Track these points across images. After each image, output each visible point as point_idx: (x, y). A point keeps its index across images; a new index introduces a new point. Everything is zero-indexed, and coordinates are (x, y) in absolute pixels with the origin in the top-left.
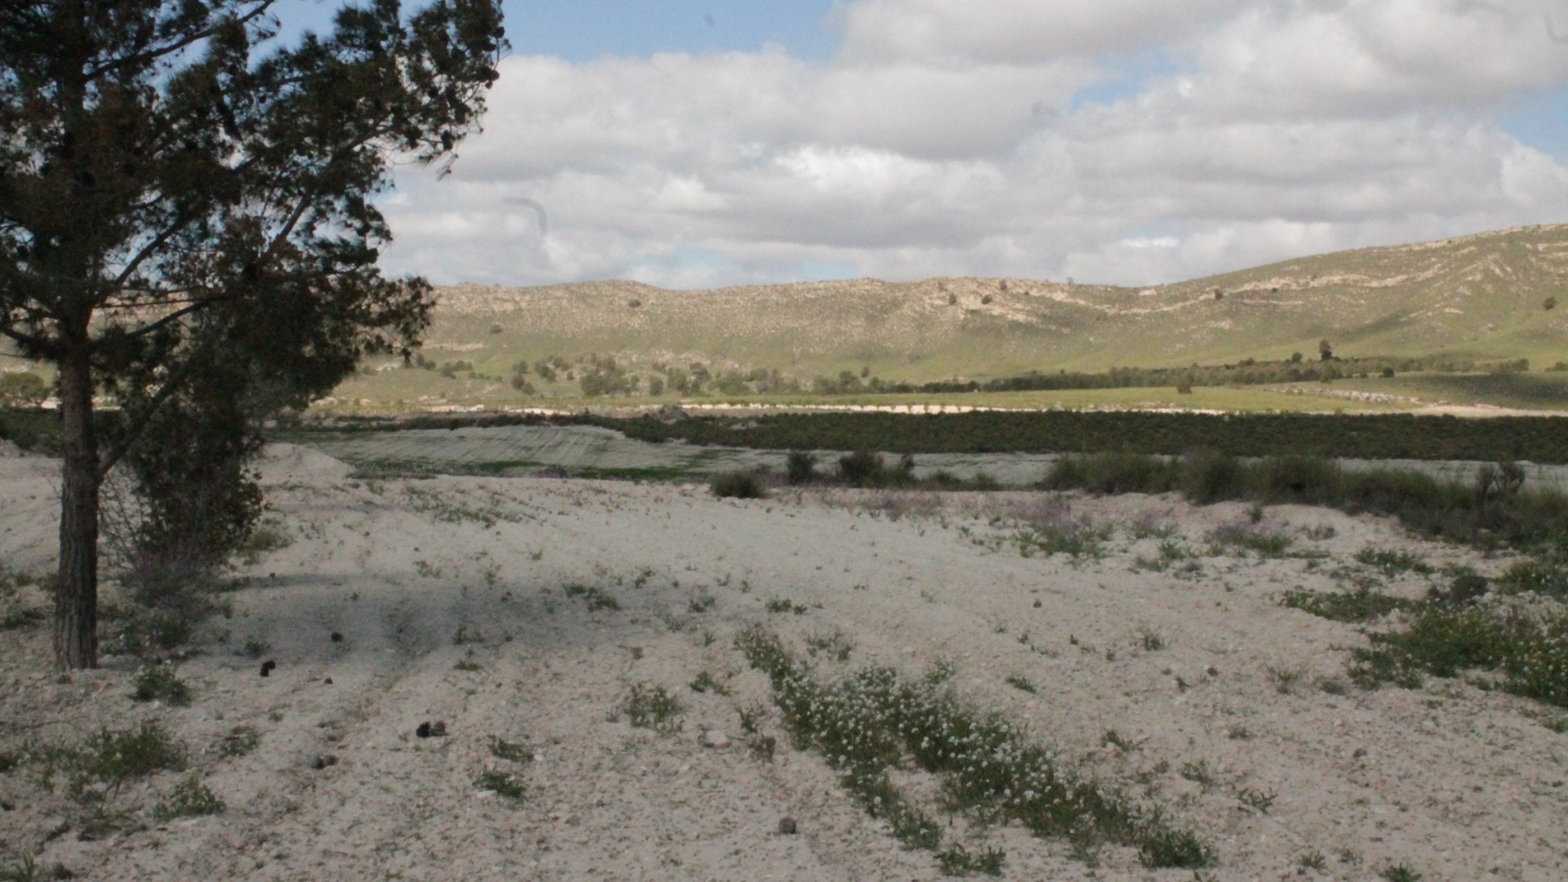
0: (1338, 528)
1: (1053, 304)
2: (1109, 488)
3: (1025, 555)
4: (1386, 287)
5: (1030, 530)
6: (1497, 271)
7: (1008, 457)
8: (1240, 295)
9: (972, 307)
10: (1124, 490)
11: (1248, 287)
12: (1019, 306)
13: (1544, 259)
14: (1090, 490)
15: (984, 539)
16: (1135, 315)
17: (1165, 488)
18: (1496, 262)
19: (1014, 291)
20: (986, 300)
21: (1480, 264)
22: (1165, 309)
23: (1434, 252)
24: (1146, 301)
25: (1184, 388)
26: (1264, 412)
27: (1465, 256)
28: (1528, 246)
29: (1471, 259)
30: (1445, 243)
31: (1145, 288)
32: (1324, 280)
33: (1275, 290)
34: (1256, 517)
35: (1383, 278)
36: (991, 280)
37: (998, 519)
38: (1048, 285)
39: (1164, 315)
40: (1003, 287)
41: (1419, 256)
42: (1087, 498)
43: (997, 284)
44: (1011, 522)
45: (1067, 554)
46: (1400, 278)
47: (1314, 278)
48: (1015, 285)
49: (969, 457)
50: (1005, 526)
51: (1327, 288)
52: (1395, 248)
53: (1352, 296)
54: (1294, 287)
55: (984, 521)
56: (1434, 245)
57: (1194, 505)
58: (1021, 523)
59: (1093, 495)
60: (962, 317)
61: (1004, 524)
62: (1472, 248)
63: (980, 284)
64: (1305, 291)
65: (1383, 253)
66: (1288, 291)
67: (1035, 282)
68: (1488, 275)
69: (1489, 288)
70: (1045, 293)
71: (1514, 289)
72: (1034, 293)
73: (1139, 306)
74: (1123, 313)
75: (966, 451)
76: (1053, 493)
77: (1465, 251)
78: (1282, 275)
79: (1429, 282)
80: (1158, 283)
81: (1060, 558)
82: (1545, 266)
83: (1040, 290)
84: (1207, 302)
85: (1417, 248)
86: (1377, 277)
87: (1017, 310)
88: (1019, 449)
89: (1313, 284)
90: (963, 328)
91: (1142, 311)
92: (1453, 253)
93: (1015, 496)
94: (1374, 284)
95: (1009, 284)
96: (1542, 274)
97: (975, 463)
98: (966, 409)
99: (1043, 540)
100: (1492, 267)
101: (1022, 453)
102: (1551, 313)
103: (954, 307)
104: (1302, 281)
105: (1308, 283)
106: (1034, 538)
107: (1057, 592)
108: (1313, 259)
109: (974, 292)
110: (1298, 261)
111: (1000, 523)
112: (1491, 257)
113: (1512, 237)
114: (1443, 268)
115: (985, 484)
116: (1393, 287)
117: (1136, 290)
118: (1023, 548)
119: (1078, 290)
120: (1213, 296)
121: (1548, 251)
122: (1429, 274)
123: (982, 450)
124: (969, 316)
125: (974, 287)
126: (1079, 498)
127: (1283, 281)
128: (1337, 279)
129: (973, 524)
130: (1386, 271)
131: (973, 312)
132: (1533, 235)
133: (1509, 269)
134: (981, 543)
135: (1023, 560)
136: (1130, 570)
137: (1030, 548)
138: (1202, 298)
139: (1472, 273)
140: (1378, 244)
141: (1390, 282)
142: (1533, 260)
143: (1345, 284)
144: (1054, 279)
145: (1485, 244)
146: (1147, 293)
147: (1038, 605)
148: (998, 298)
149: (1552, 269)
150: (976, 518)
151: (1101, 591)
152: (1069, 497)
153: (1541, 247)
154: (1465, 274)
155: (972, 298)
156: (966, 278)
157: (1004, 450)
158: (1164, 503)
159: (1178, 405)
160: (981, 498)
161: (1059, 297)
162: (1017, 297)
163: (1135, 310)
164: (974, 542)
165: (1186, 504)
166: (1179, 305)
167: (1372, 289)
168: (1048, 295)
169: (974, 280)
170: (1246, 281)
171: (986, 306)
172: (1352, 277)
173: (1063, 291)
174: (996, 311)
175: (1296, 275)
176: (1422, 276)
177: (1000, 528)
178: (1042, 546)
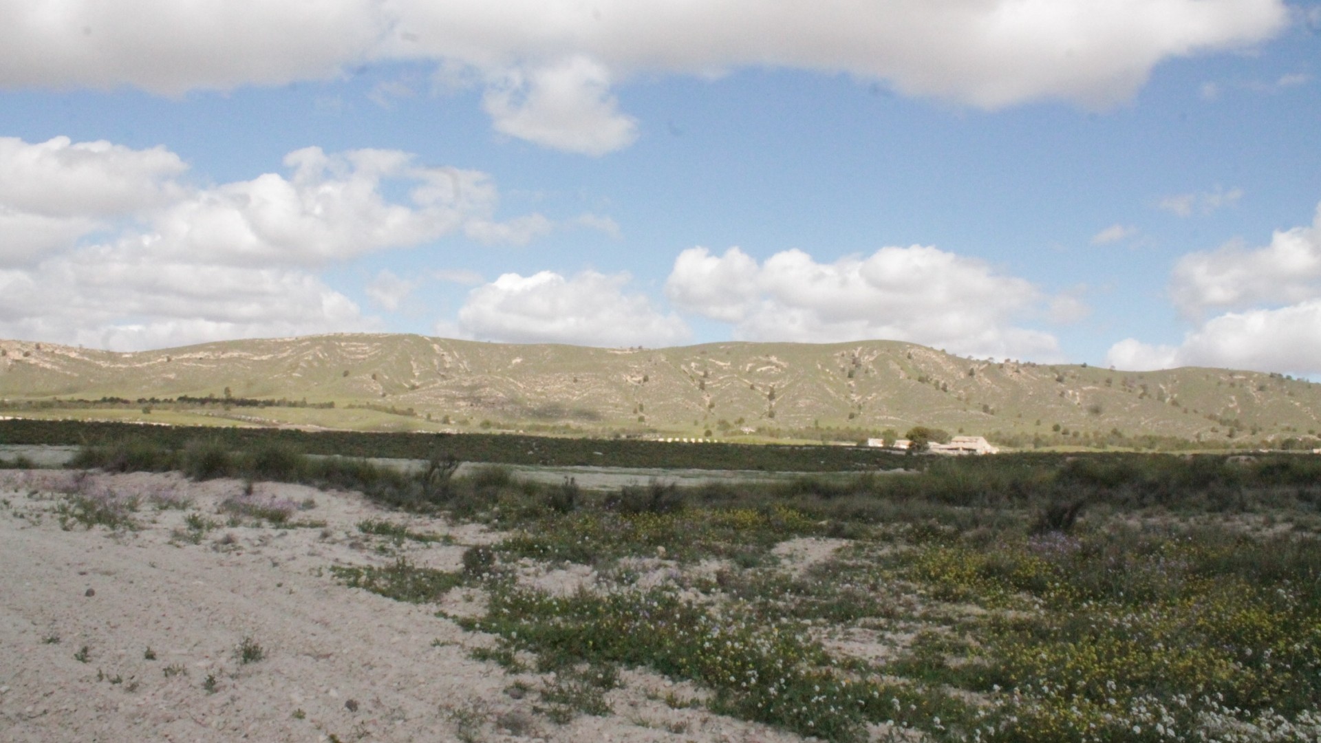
0: (316, 501)
1: (69, 359)
2: (123, 468)
3: (65, 529)
4: (262, 360)
5: (66, 503)
6: (320, 355)
7: (37, 447)
8: (182, 360)
9: (17, 358)
10: (135, 470)
11: (186, 356)
12: (47, 359)
13: (344, 351)
14: (107, 470)
15: (25, 511)
16: (120, 368)
17: (167, 468)
18: (319, 350)
19: (45, 350)
20: (27, 354)
21: (311, 351)
22: (138, 365)
23: (288, 343)
24: (126, 361)
25: (147, 411)
26: (192, 425)
27: (304, 346)
28: (337, 343)
29: (308, 348)
30: (294, 339)
31: (126, 353)
32: (228, 355)
33: (201, 359)
34: (249, 492)
35: (260, 355)
36: (30, 342)
37: (36, 492)
38: (68, 349)
39: (136, 369)
40: (38, 347)
41: (279, 345)
42: (105, 475)
43: (34, 345)
44: (48, 494)
45: (104, 526)
46: (270, 356)
47: (223, 353)
48: (46, 347)
49: (9, 447)
50: (41, 498)
51: (231, 359)
52: (268, 340)
53: (244, 364)
54: (212, 357)
55: (23, 493)
56: (288, 340)
57: (192, 481)
58: (57, 495)
59: (109, 473)
60: (9, 363)
61: (41, 496)
62: (308, 343)
63: (23, 345)
64: (218, 360)
65: (262, 342)
66: (209, 359)
67: (59, 346)
68: (316, 357)
69: (316, 364)
70: (64, 352)
71: (328, 365)
72: (57, 352)
73: (122, 363)
74: (112, 366)
75: (7, 443)
76: (80, 471)
77: (304, 344)
78: (206, 350)
79: (285, 358)
80: (133, 351)
81: (98, 529)
82: (345, 354)
83: (61, 350)
84: (161, 363)
85: (279, 341)
86: (256, 355)
87: (46, 361)
88: (43, 443)
89: (223, 356)
90: (10, 370)
91: (124, 366)
92: (298, 345)
93: (48, 473)
94: (256, 358)
95: (42, 346)
96: (342, 358)
97: (13, 451)
98: (8, 418)
99: (79, 511)
100: (318, 353)
101: (45, 445)
102: (347, 379)
103: (4, 357)
104: (216, 355)
105: (219, 356)
106: (71, 510)
107: (108, 573)
108: (223, 343)
109: (18, 349)
110: (215, 343)
111: (37, 496)
112: (318, 348)
113: (328, 338)
114: (292, 352)
115: (23, 464)
116: (266, 361)
117: (121, 354)
118: (63, 520)
119: (84, 352)
120: (165, 360)
121: (346, 346)
122: (285, 355)
123: (19, 443)
124: (14, 363)
125: (19, 346)
126: (99, 475)
127: (206, 354)
128: (235, 354)
129: (14, 497)
130: (262, 352)
131: (17, 361)
132: (339, 338)
133: (326, 355)
134: (22, 516)
135: (65, 533)
136: (170, 543)
137: (70, 520)
138: (160, 360)
139: (307, 355)
140: (259, 337)
141: (264, 358)
142: (339, 351)
143: (239, 359)
144: (70, 345)
145: (315, 341)
146: (127, 356)
147: (90, 593)
148: (34, 354)
149: (348, 356)
150: (16, 491)
151: (154, 572)
152: (92, 474)
153: (343, 344)
154: (304, 356)
155: (17, 352)
156: (14, 341)
157: (33, 443)
158: (168, 479)
159: (142, 420)
160: (20, 474)
161: (73, 355)
162: (46, 354)
163: (119, 365)
164: (15, 515)
165: (185, 481)
166: (146, 364)
167: (254, 361)
168: (66, 354)
169: (19, 342)
170: (186, 353)
171: (26, 358)
172: (244, 354)
173: (75, 352)
174: (33, 361)
175: (213, 351)
176: (280, 356)
177: (37, 500)
178: (81, 518)
